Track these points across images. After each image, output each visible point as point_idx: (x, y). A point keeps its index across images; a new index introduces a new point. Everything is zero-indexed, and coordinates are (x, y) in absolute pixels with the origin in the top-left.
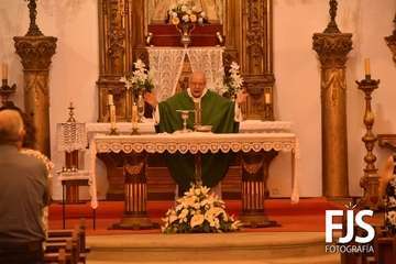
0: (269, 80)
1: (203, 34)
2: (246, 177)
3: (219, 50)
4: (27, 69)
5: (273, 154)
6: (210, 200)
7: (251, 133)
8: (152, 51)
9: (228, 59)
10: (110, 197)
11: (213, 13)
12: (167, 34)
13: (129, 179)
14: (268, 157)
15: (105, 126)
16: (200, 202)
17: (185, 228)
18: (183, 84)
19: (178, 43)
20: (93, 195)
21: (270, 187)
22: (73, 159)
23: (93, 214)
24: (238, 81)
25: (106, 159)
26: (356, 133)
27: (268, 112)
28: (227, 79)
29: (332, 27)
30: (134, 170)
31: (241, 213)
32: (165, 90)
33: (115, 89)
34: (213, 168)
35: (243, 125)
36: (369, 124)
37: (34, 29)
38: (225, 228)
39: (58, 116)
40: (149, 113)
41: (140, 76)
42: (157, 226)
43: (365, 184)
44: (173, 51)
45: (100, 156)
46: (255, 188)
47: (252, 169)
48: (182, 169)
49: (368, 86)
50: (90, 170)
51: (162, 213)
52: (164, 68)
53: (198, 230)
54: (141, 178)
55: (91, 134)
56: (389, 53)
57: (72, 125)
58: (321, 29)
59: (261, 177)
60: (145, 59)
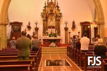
0: (60, 32)
1: (53, 27)
2: (58, 42)
3: (55, 29)
4: (36, 31)
5: (60, 39)
6: (54, 44)
7: (58, 37)
8: (48, 29)
9: (56, 30)
10: (44, 44)
11: (54, 25)
12: (50, 27)
13: (46, 42)
14: (60, 40)
15: (44, 37)
16: (53, 44)
17: (51, 47)
18: (51, 32)
19: (51, 28)
20: (42, 43)
21: (60, 42)
22: (40, 40)
23: (42, 45)
24: (57, 32)
25: (44, 40)
26: (68, 37)
27: (60, 35)
28: (56, 32)
29: (66, 27)
30: (46, 41)
31: (57, 45)
32: (49, 33)
33: (45, 33)
34: (54, 41)
35: (57, 36)
36: (70, 36)
37: (37, 27)
38: (55, 47)
39: (39, 35)
40: (48, 35)
41: (47, 31)
42: (49, 46)
43: (69, 42)
44: (50, 29)
45: (43, 40)
46: (58, 43)
47: (58, 41)
48: (51, 41)
49: (70, 33)
50: (42, 41)
51: (49, 45)
52: (49, 31)
53: (53, 47)
54: (47, 42)
55: (42, 37)
56: (72, 29)
57: (40, 36)
58: (65, 27)
59: (59, 42)
60: (47, 30)
